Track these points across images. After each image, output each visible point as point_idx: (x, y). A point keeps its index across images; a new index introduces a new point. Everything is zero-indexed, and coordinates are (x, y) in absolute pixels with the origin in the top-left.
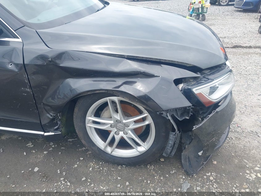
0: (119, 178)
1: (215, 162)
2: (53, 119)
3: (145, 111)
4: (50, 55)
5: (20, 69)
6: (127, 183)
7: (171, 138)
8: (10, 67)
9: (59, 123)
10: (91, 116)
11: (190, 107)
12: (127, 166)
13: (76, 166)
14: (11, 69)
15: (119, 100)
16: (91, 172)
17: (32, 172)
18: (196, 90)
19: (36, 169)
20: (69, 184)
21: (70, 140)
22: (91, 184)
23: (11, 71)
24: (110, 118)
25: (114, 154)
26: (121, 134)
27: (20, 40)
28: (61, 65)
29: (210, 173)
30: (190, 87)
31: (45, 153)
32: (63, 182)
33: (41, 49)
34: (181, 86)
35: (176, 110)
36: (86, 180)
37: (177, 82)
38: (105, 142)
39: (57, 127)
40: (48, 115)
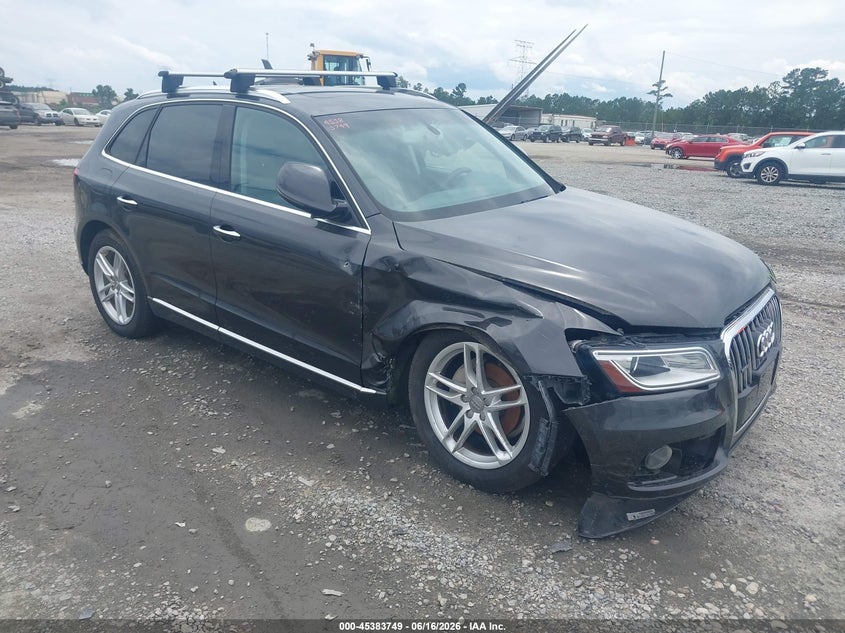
0: (451, 498)
1: (656, 542)
2: (381, 365)
3: (518, 380)
4: (399, 259)
5: (356, 274)
6: (460, 508)
7: (541, 430)
8: (345, 267)
9: (389, 377)
10: (435, 372)
11: (580, 378)
12: (476, 488)
13: (392, 461)
14: (346, 270)
15: (480, 351)
16: (411, 476)
17: (323, 448)
18: (599, 354)
19: (331, 446)
20: (368, 477)
21: (404, 427)
22: (400, 488)
23: (344, 274)
24: (463, 383)
25: (457, 454)
26: (476, 416)
27: (368, 232)
28: (410, 277)
29: (627, 550)
30: (589, 347)
31: (354, 430)
32: (360, 473)
33: (390, 247)
34: (576, 343)
35: (556, 377)
36: (397, 483)
37: (572, 334)
38: (448, 427)
39: (381, 383)
40: (374, 354)
